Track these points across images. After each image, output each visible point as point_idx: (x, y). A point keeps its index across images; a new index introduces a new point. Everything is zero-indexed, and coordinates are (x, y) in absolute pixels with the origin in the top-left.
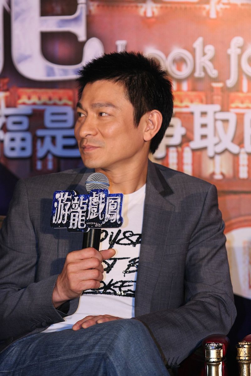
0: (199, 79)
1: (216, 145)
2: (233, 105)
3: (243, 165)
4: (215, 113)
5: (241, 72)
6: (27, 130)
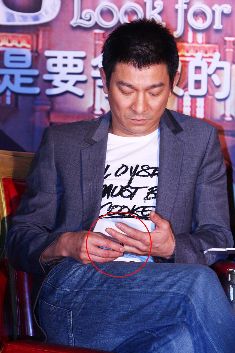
3: (187, 106)
5: (186, 25)
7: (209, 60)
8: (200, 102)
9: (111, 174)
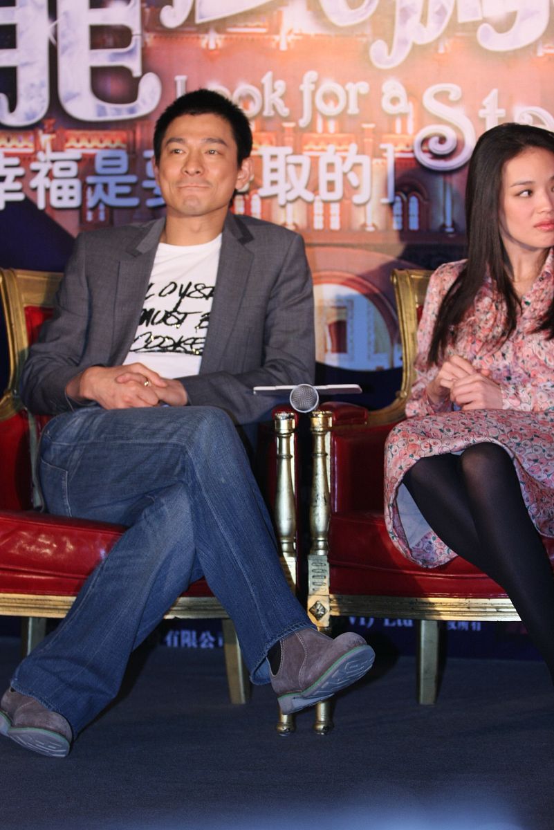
0: (269, 119)
1: (288, 192)
2: (307, 147)
3: (318, 215)
4: (287, 156)
5: (315, 110)
6: (76, 177)
7: (344, 154)
8: (335, 209)
9: (153, 295)
